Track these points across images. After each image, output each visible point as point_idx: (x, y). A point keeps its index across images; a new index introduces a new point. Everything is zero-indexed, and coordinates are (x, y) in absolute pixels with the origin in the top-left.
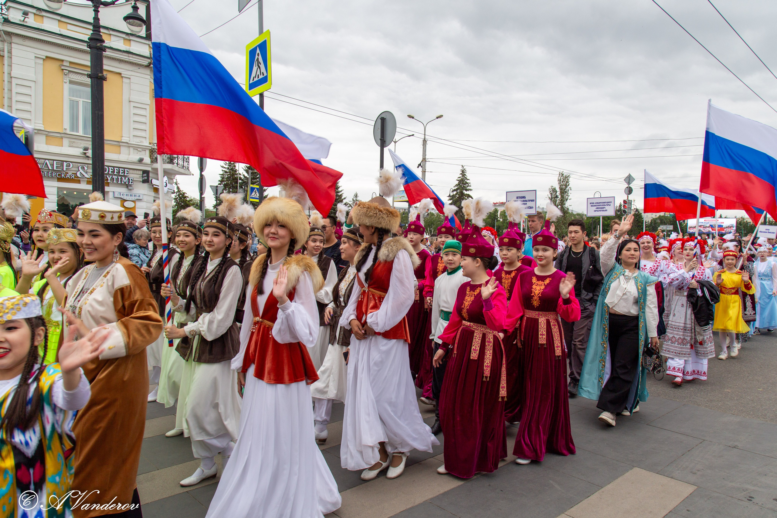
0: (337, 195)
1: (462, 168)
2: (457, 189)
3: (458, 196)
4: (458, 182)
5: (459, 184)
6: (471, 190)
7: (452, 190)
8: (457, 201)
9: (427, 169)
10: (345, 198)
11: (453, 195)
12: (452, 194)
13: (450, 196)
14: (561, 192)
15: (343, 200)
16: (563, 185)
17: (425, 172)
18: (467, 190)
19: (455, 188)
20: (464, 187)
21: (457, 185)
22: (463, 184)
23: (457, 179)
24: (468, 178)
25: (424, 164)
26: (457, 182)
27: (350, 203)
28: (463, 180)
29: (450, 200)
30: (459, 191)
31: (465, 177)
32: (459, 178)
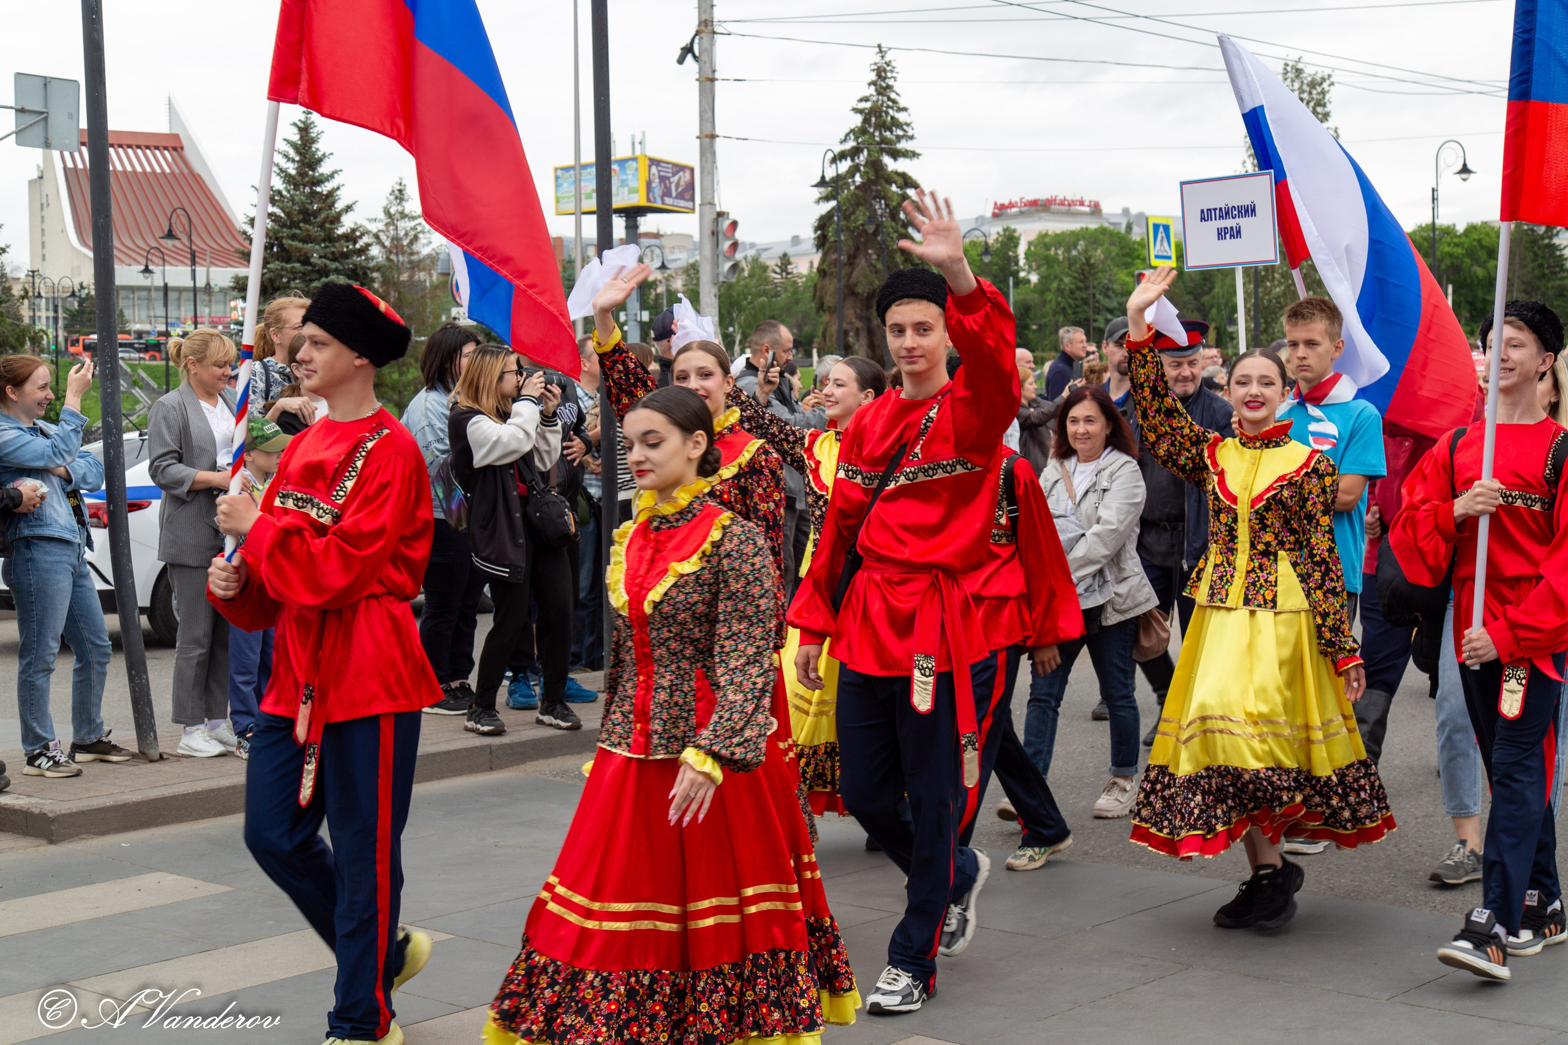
0: (313, 194)
1: (876, 60)
2: (855, 152)
3: (856, 182)
4: (859, 118)
5: (860, 132)
6: (914, 155)
7: (830, 155)
8: (858, 204)
10: (348, 208)
11: (838, 178)
12: (830, 174)
13: (822, 183)
15: (340, 215)
17: (715, 80)
18: (895, 154)
19: (848, 146)
20: (884, 140)
21: (852, 134)
22: (879, 127)
23: (854, 104)
24: (902, 105)
25: (708, 44)
26: (855, 121)
27: (374, 228)
28: (880, 113)
29: (827, 198)
30: (862, 158)
31: (889, 99)
32: (861, 100)
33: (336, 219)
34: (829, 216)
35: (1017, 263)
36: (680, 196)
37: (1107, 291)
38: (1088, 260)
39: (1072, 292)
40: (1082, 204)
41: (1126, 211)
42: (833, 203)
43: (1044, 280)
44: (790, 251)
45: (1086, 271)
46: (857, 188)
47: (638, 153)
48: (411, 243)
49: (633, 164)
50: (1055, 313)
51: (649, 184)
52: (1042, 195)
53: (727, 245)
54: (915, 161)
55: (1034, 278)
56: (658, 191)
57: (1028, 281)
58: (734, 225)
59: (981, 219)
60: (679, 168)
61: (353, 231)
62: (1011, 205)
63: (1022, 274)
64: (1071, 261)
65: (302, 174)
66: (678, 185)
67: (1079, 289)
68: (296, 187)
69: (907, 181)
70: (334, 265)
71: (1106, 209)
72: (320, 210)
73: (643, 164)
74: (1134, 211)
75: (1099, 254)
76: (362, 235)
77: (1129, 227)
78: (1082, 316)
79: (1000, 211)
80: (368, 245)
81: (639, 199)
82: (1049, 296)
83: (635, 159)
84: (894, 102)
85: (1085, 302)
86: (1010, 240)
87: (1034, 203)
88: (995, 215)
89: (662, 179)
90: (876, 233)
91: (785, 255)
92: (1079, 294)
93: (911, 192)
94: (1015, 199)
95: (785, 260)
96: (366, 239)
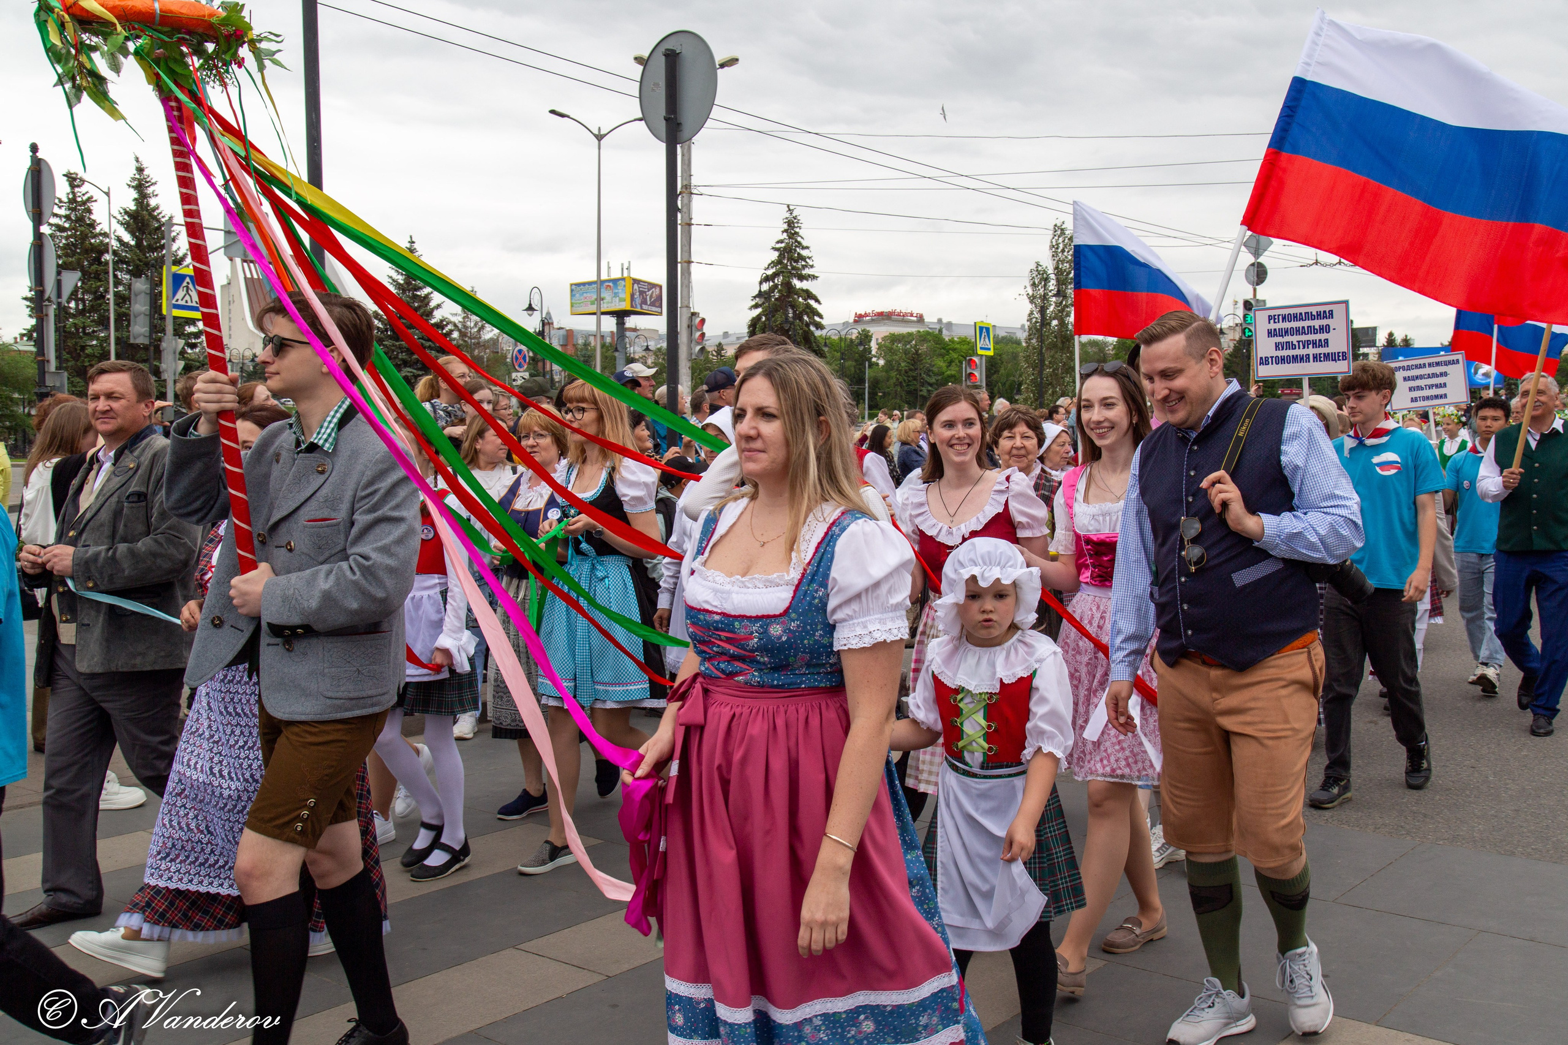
0: (415, 297)
1: (788, 215)
2: (775, 275)
3: (777, 295)
4: (776, 254)
5: (779, 262)
6: (814, 277)
7: (760, 278)
8: (777, 311)
9: (694, 216)
11: (765, 292)
12: (765, 287)
13: (760, 294)
14: (1058, 280)
15: (432, 310)
16: (1063, 262)
17: (690, 225)
18: (802, 278)
19: (770, 272)
20: (794, 268)
21: (773, 264)
22: (791, 259)
23: (773, 245)
24: (804, 243)
25: (686, 201)
26: (775, 256)
28: (790, 251)
29: (756, 306)
30: (779, 280)
31: (796, 241)
32: (778, 242)
33: (430, 313)
34: (758, 317)
35: (870, 352)
36: (653, 304)
37: (929, 372)
38: (917, 351)
39: (906, 372)
40: (912, 315)
41: (940, 321)
42: (759, 310)
43: (889, 364)
44: (723, 342)
45: (915, 359)
46: (776, 299)
47: (625, 275)
48: (479, 331)
49: (622, 283)
50: (895, 385)
51: (632, 296)
52: (886, 308)
53: (698, 334)
54: (815, 281)
55: (881, 362)
56: (638, 301)
57: (877, 364)
58: (703, 321)
59: (846, 324)
60: (652, 286)
61: (442, 321)
62: (866, 315)
63: (874, 359)
64: (906, 352)
65: (407, 282)
66: (651, 297)
67: (911, 370)
68: (404, 291)
69: (809, 295)
70: (428, 344)
71: (927, 319)
72: (419, 307)
73: (629, 283)
74: (945, 321)
75: (923, 348)
76: (448, 323)
77: (940, 331)
78: (912, 388)
79: (859, 318)
80: (451, 331)
81: (626, 306)
82: (893, 374)
83: (623, 279)
84: (799, 243)
85: (915, 379)
86: (865, 338)
87: (881, 314)
88: (855, 321)
89: (641, 293)
90: (788, 331)
91: (720, 344)
92: (911, 373)
93: (812, 302)
94: (869, 311)
95: (720, 347)
96: (450, 327)
